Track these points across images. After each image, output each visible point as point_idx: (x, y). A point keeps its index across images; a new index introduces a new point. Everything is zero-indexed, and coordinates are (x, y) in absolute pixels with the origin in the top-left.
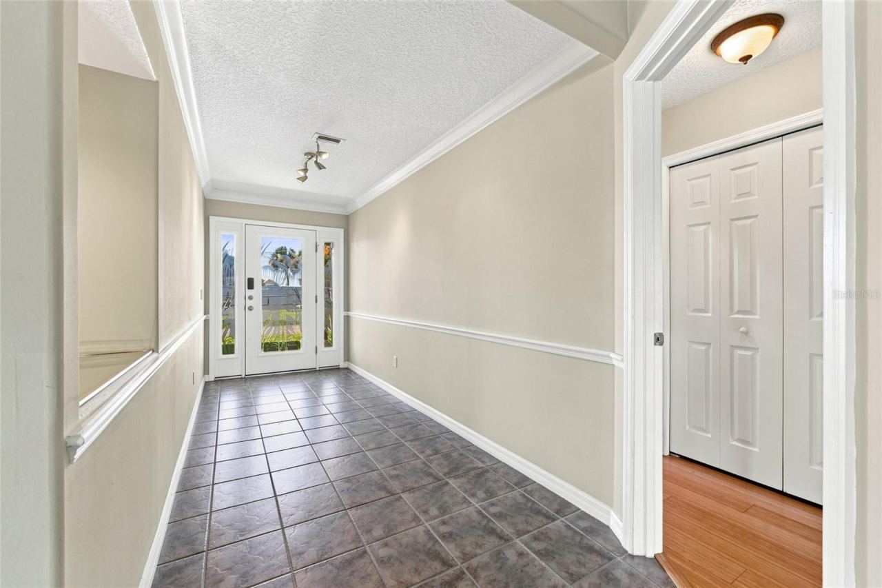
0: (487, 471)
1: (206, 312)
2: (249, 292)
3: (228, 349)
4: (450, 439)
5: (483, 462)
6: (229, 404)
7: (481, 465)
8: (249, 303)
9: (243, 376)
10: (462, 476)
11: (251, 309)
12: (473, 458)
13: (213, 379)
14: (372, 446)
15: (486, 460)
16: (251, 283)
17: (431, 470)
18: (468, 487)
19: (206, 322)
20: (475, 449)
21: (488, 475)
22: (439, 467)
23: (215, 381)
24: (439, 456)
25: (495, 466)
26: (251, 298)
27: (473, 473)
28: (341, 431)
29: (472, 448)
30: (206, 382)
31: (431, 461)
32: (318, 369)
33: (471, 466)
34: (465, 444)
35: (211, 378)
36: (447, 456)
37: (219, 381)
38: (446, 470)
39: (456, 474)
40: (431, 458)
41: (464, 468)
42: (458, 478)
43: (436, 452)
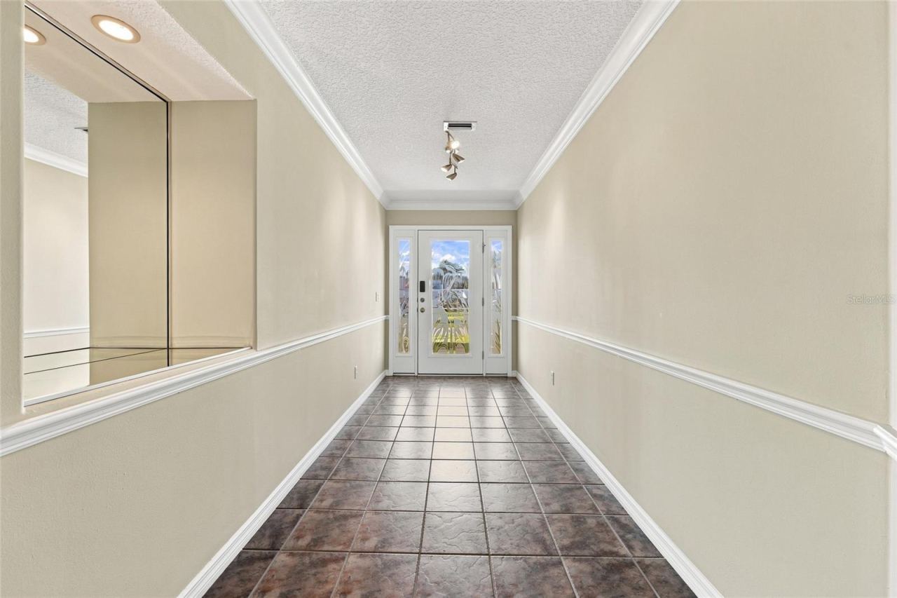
0: (631, 565)
1: (386, 312)
2: (422, 295)
4: (595, 496)
5: (630, 548)
7: (624, 550)
8: (421, 305)
9: (416, 374)
10: (586, 561)
11: (422, 311)
12: (617, 535)
13: (392, 375)
14: (542, 479)
15: (637, 545)
17: (546, 536)
18: (589, 581)
19: (386, 322)
20: (625, 522)
21: (630, 573)
22: (558, 534)
23: (394, 376)
24: (566, 516)
25: (648, 561)
26: (423, 300)
27: (606, 560)
28: (511, 451)
29: (623, 519)
31: (552, 522)
32: (484, 375)
33: (608, 548)
34: (614, 508)
36: (578, 521)
38: (566, 542)
39: (578, 552)
40: (555, 516)
41: (595, 548)
42: (580, 561)
43: (567, 510)
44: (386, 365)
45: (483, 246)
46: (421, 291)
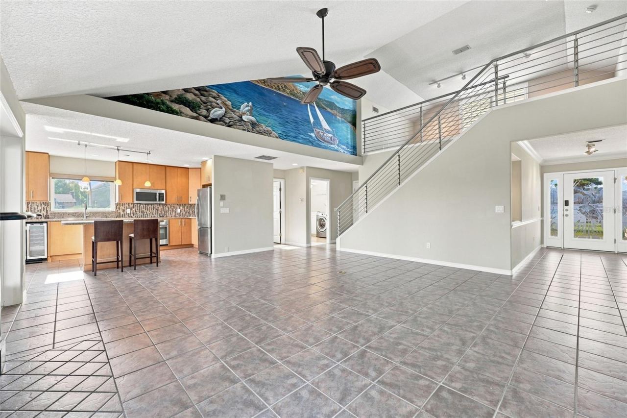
2: (566, 207)
3: (554, 231)
6: (553, 258)
8: (566, 213)
11: (567, 215)
16: (567, 203)
19: (542, 221)
26: (567, 210)
30: (542, 248)
35: (545, 246)
37: (549, 248)
44: (542, 242)
45: (615, 179)
46: (566, 205)
